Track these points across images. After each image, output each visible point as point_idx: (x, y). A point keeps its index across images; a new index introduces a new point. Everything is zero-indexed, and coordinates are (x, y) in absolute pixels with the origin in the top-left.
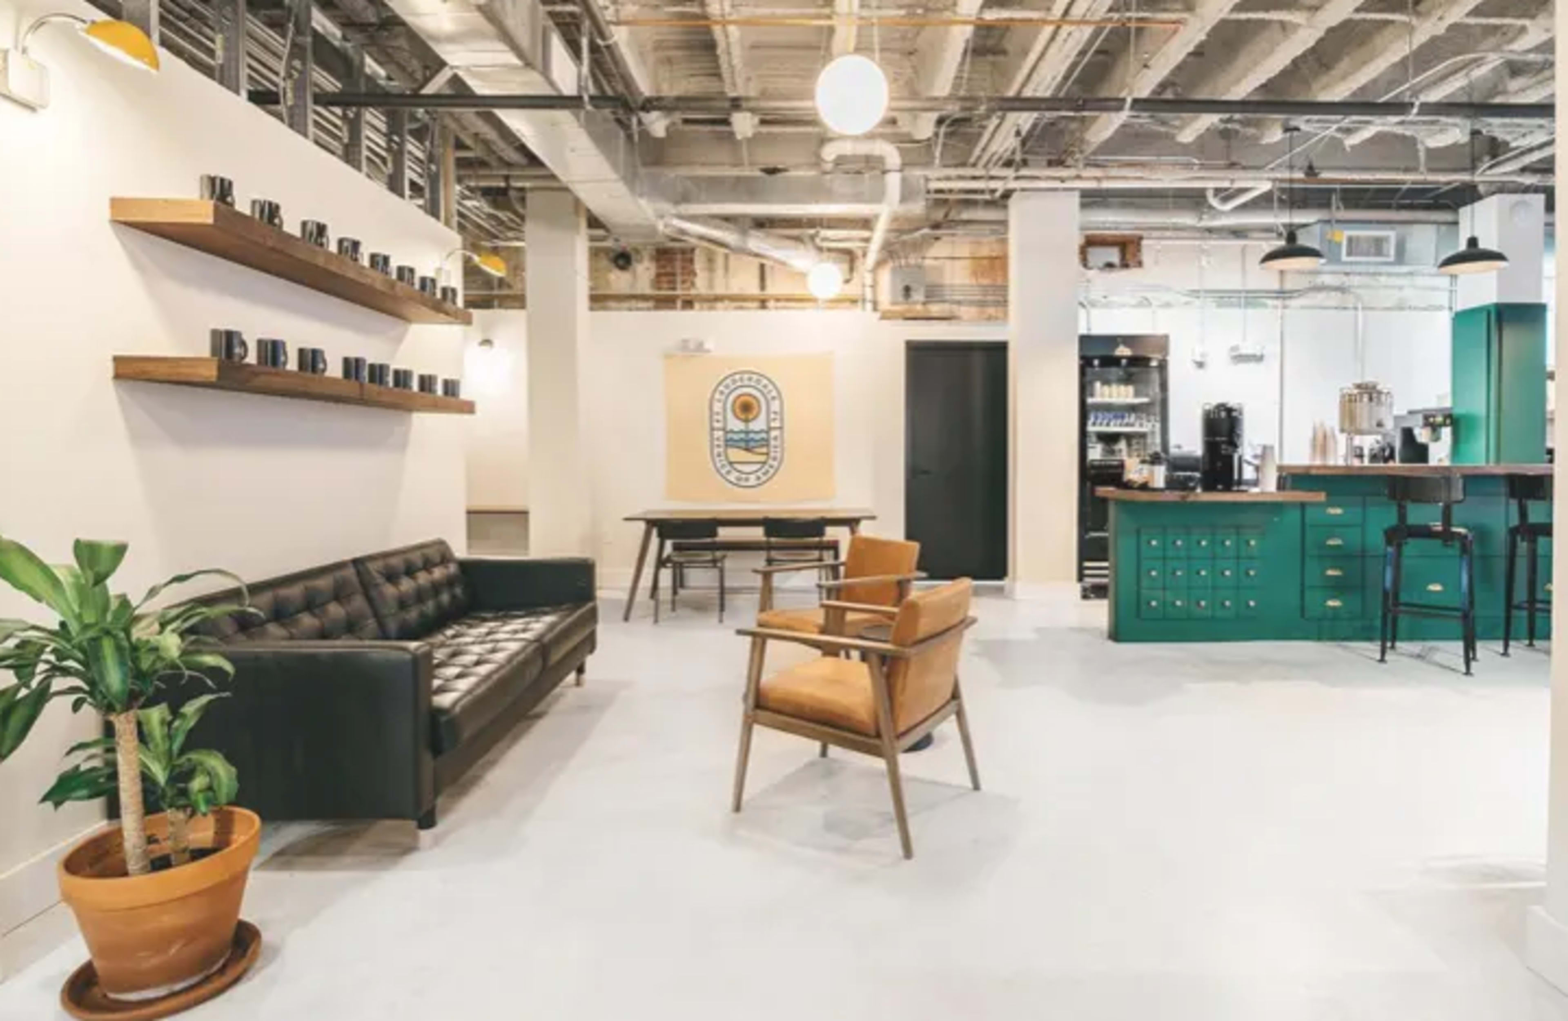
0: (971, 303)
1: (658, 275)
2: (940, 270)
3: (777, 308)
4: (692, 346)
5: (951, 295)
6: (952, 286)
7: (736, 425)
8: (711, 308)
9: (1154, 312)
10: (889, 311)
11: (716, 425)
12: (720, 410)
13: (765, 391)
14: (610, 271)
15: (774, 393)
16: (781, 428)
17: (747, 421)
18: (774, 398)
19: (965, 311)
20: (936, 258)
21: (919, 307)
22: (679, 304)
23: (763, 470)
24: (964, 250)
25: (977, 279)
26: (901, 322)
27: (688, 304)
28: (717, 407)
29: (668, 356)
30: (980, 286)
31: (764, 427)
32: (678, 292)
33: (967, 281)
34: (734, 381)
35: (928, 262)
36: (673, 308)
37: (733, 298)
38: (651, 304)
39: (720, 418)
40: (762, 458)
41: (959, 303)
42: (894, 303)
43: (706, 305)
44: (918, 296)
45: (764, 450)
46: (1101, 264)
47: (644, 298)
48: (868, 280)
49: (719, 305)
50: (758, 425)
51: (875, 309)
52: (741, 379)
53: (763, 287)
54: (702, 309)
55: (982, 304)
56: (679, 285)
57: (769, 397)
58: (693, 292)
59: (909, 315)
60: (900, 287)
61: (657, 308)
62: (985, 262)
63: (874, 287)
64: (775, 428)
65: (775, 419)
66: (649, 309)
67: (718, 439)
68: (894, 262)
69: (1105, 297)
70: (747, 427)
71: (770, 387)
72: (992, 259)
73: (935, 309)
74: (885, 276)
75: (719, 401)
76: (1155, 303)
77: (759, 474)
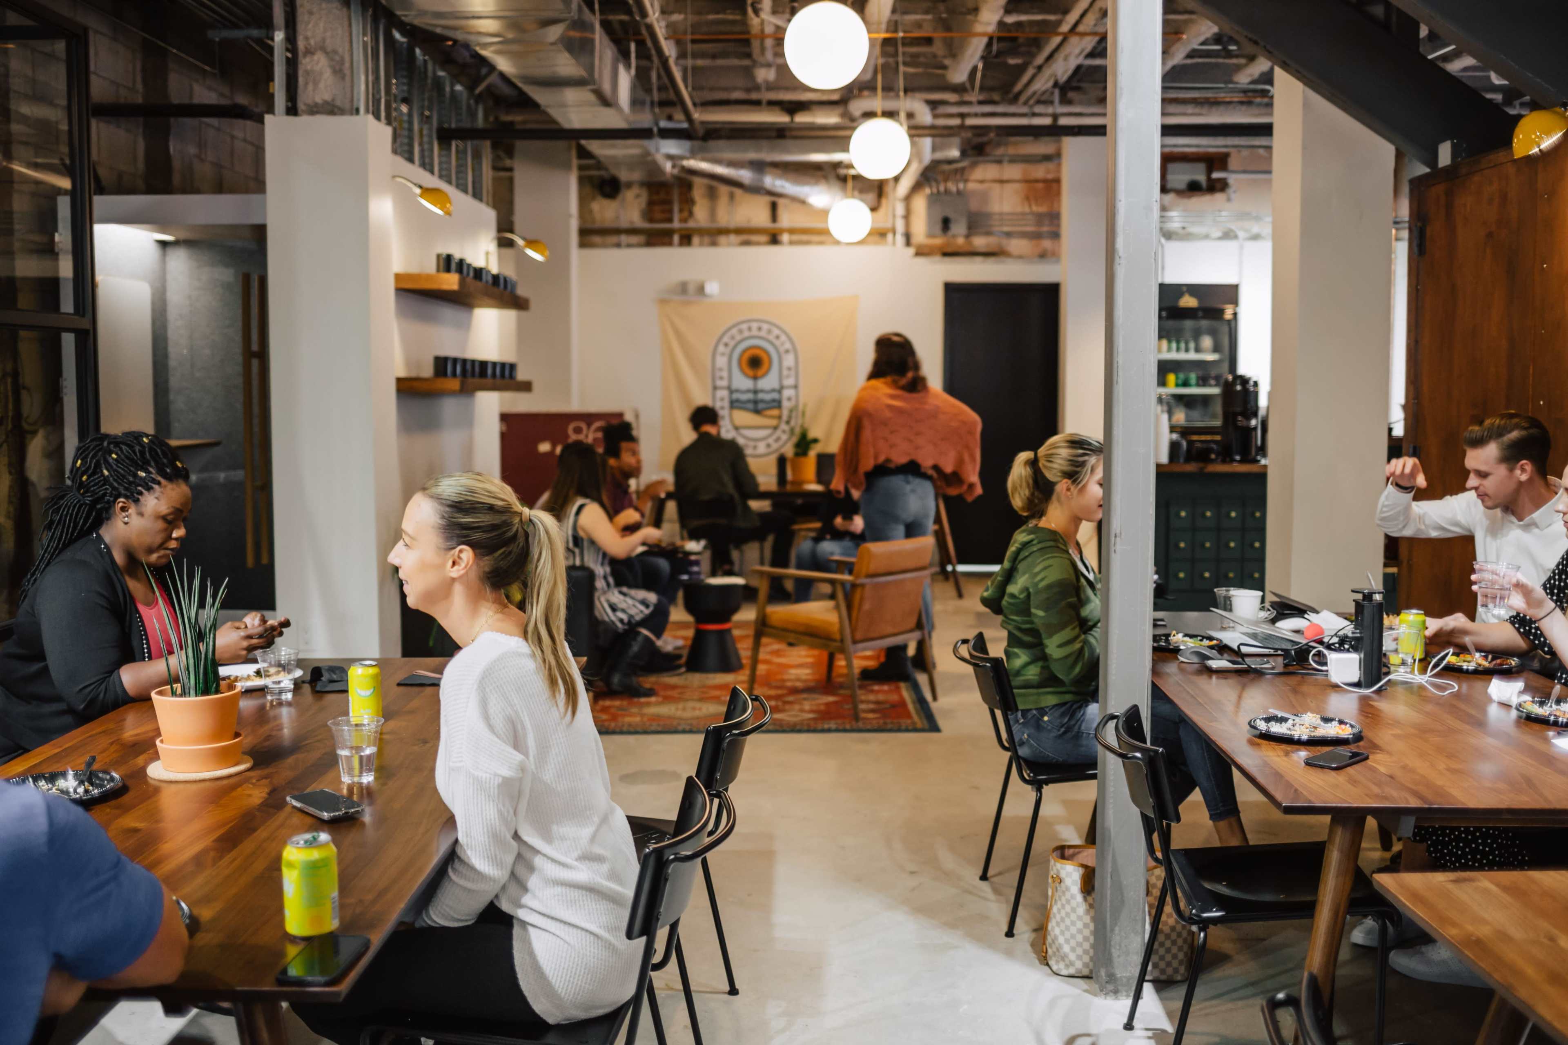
0: (1024, 235)
1: (651, 203)
2: (984, 197)
3: (791, 243)
4: (691, 288)
5: (1001, 225)
6: (1001, 214)
7: (742, 382)
8: (714, 244)
9: (1241, 247)
10: (926, 246)
11: (719, 383)
12: (725, 367)
13: (777, 343)
14: (594, 198)
15: (788, 346)
16: (796, 387)
17: (755, 378)
18: (787, 351)
19: (1016, 245)
20: (982, 182)
21: (961, 241)
22: (676, 238)
23: (774, 437)
24: (1014, 171)
25: (1030, 206)
26: (938, 258)
27: (686, 239)
28: (721, 361)
29: (663, 302)
30: (1032, 213)
31: (776, 386)
32: (676, 224)
33: (1019, 209)
34: (741, 331)
35: (971, 186)
36: (670, 244)
37: (738, 231)
38: (641, 239)
39: (725, 374)
40: (774, 422)
41: (1009, 235)
42: (930, 235)
43: (706, 239)
44: (959, 229)
45: (775, 412)
46: (1182, 186)
47: (632, 231)
48: (900, 209)
49: (722, 239)
50: (768, 382)
51: (908, 243)
52: (750, 329)
53: (774, 217)
54: (701, 244)
55: (1036, 236)
56: (676, 216)
57: (782, 349)
58: (691, 224)
59: (949, 250)
60: (939, 218)
61: (649, 244)
62: (1040, 186)
63: (907, 217)
64: (789, 387)
65: (788, 377)
66: (639, 245)
67: (722, 399)
68: (931, 187)
69: (1184, 228)
70: (755, 385)
71: (783, 338)
72: (1045, 181)
73: (980, 242)
74: (920, 204)
75: (723, 354)
76: (1241, 234)
77: (770, 441)
